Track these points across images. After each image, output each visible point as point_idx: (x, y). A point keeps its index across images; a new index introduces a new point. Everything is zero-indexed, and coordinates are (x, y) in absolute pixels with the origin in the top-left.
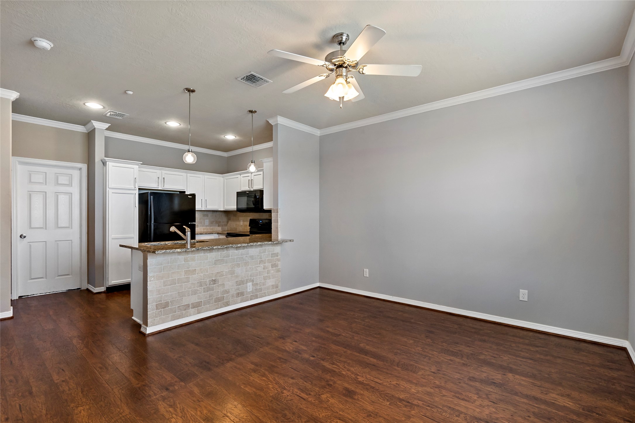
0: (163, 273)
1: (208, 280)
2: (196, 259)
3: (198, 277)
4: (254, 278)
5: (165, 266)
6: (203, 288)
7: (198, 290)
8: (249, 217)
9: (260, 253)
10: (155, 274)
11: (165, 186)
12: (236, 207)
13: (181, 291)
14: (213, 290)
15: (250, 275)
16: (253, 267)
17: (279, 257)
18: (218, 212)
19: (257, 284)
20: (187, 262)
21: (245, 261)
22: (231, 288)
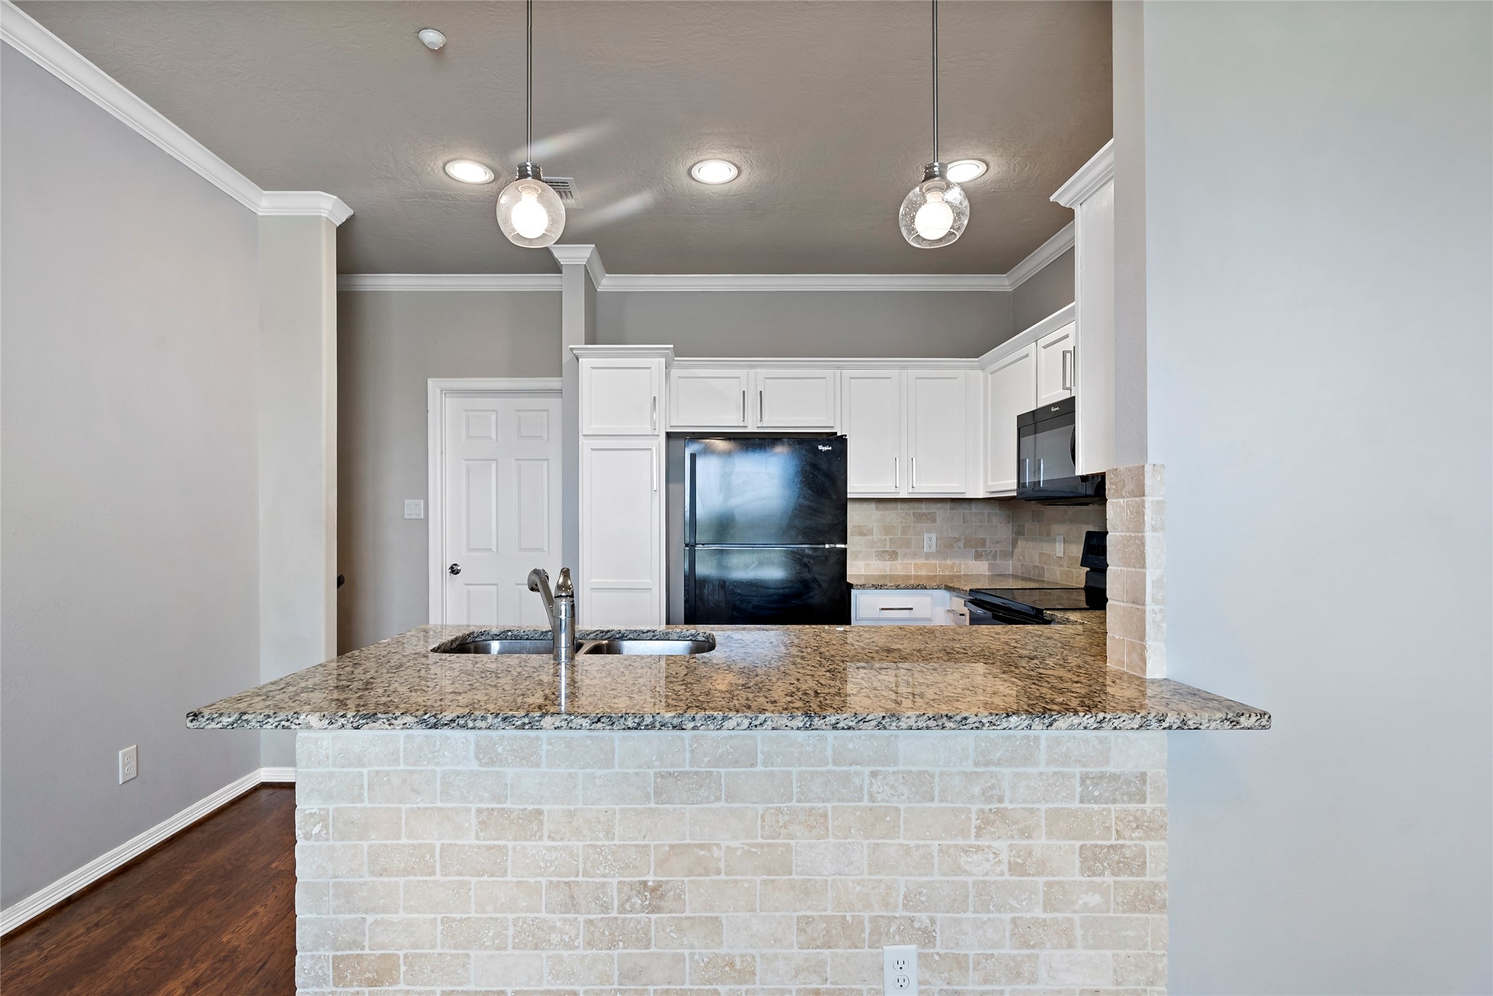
0: (366, 804)
1: (614, 881)
2: (544, 753)
3: (554, 854)
4: (933, 921)
5: (378, 772)
6: (581, 918)
7: (552, 928)
8: (1088, 523)
9: (987, 765)
10: (331, 807)
11: (764, 419)
12: (1016, 481)
13: (458, 916)
14: (647, 946)
15: (905, 897)
16: (929, 846)
17: (1148, 806)
18: (973, 505)
19: (960, 962)
20: (492, 763)
21: (866, 803)
22: (762, 956)
